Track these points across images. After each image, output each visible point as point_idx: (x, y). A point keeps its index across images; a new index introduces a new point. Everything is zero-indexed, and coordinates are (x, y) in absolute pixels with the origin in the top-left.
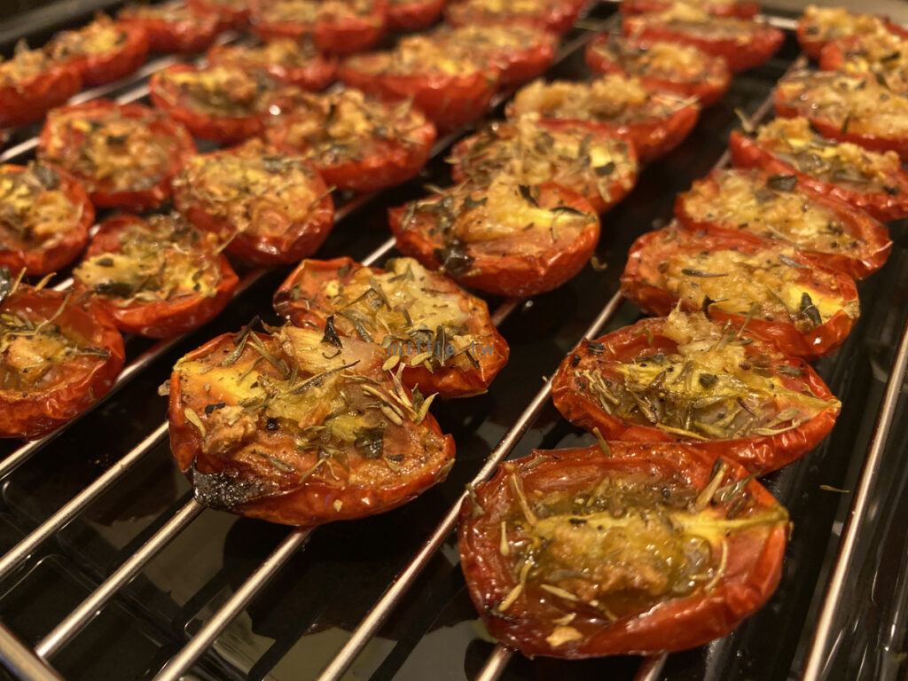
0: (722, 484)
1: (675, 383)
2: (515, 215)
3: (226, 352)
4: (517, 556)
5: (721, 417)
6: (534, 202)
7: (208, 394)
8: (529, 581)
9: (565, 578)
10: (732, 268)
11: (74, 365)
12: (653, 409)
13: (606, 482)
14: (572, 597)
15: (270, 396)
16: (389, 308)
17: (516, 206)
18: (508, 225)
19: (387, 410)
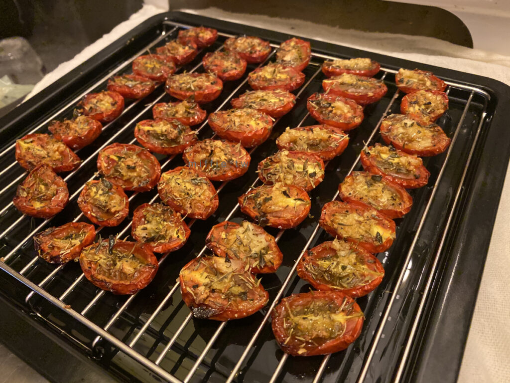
0: (346, 305)
1: (334, 268)
2: (282, 202)
3: (195, 265)
4: (288, 328)
5: (348, 279)
6: (288, 196)
7: (192, 281)
8: (292, 335)
9: (302, 335)
10: (354, 222)
11: (143, 270)
12: (327, 277)
13: (313, 303)
14: (304, 340)
15: (211, 282)
16: (244, 246)
17: (282, 198)
18: (280, 207)
19: (247, 284)
